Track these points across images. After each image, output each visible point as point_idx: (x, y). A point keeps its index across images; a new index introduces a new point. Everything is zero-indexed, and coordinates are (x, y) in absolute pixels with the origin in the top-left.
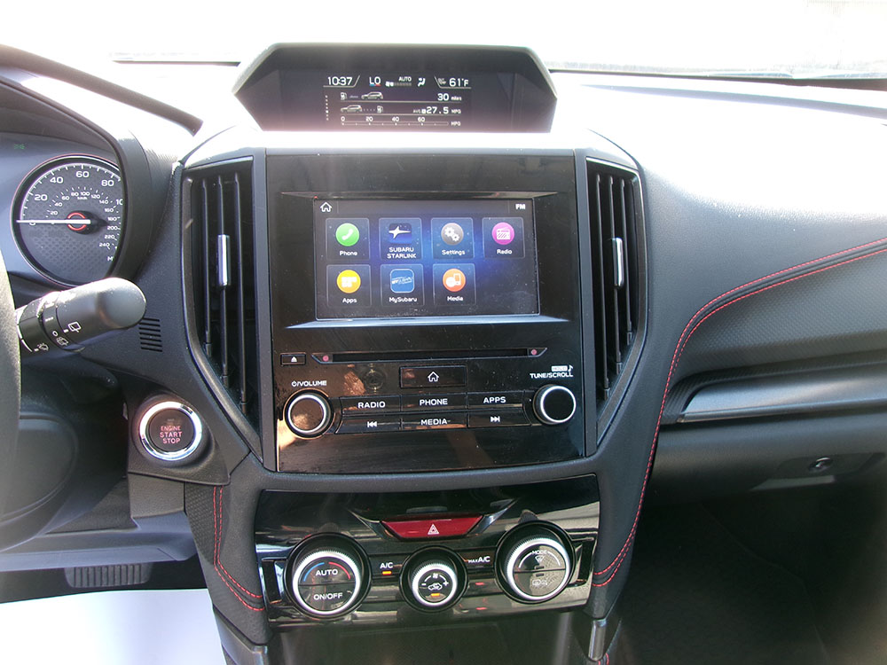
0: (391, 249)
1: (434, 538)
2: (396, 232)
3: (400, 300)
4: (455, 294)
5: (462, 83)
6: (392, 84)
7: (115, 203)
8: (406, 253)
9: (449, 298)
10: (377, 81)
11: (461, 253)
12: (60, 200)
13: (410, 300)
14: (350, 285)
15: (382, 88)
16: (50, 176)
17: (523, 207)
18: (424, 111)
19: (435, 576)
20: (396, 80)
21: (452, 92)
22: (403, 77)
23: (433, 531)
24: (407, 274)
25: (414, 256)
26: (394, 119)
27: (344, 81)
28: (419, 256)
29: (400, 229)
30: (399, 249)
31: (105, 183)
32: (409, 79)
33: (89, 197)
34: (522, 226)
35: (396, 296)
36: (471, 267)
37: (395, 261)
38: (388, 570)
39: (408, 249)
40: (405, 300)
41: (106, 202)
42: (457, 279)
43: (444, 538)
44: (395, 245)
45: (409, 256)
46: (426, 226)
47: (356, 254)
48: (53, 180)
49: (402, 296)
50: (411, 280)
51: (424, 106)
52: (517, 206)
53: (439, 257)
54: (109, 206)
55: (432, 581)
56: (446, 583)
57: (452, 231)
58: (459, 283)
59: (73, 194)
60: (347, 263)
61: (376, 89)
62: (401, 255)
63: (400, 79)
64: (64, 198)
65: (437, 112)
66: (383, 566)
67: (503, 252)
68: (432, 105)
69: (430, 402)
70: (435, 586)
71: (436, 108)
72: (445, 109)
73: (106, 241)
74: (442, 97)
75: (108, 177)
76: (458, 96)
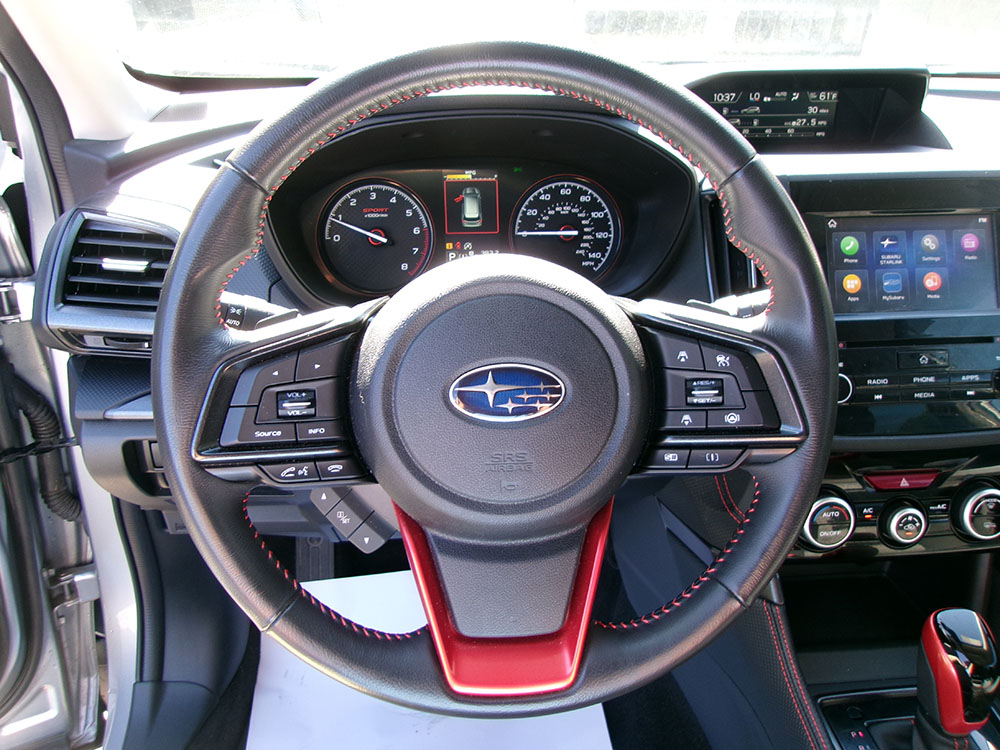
0: (883, 257)
1: (904, 489)
2: (887, 242)
3: (891, 298)
4: (933, 293)
5: (831, 96)
6: (769, 99)
7: (590, 216)
8: (894, 260)
9: (929, 296)
10: (756, 97)
11: (937, 259)
12: (545, 215)
13: (899, 298)
14: (853, 286)
15: (760, 103)
16: (540, 194)
17: (984, 220)
18: (794, 123)
19: (910, 518)
20: (773, 96)
21: (821, 105)
22: (780, 92)
23: (904, 483)
24: (897, 277)
25: (900, 262)
26: (767, 131)
27: (728, 97)
28: (904, 262)
29: (890, 240)
30: (889, 257)
31: (583, 199)
32: (785, 94)
33: (570, 211)
34: (983, 236)
35: (888, 295)
36: (945, 270)
37: (886, 267)
38: (868, 514)
39: (896, 256)
40: (895, 298)
41: (582, 215)
42: (934, 281)
43: (912, 489)
44: (886, 254)
45: (897, 262)
46: (910, 237)
47: (856, 261)
48: (542, 198)
49: (893, 295)
50: (898, 282)
51: (795, 119)
52: (980, 220)
53: (921, 263)
54: (586, 218)
55: (907, 522)
56: (918, 524)
57: (929, 242)
58: (936, 284)
59: (557, 209)
60: (851, 268)
61: (755, 104)
62: (891, 262)
63: (777, 94)
64: (549, 212)
65: (806, 124)
66: (865, 511)
67: (970, 258)
68: (802, 118)
69: (922, 380)
70: (910, 526)
71: (805, 120)
72: (813, 121)
73: (583, 248)
74: (812, 110)
75: (585, 193)
76: (825, 108)
